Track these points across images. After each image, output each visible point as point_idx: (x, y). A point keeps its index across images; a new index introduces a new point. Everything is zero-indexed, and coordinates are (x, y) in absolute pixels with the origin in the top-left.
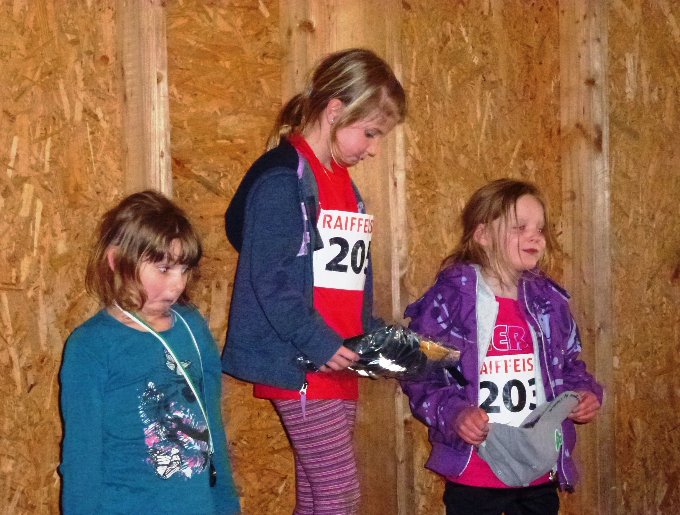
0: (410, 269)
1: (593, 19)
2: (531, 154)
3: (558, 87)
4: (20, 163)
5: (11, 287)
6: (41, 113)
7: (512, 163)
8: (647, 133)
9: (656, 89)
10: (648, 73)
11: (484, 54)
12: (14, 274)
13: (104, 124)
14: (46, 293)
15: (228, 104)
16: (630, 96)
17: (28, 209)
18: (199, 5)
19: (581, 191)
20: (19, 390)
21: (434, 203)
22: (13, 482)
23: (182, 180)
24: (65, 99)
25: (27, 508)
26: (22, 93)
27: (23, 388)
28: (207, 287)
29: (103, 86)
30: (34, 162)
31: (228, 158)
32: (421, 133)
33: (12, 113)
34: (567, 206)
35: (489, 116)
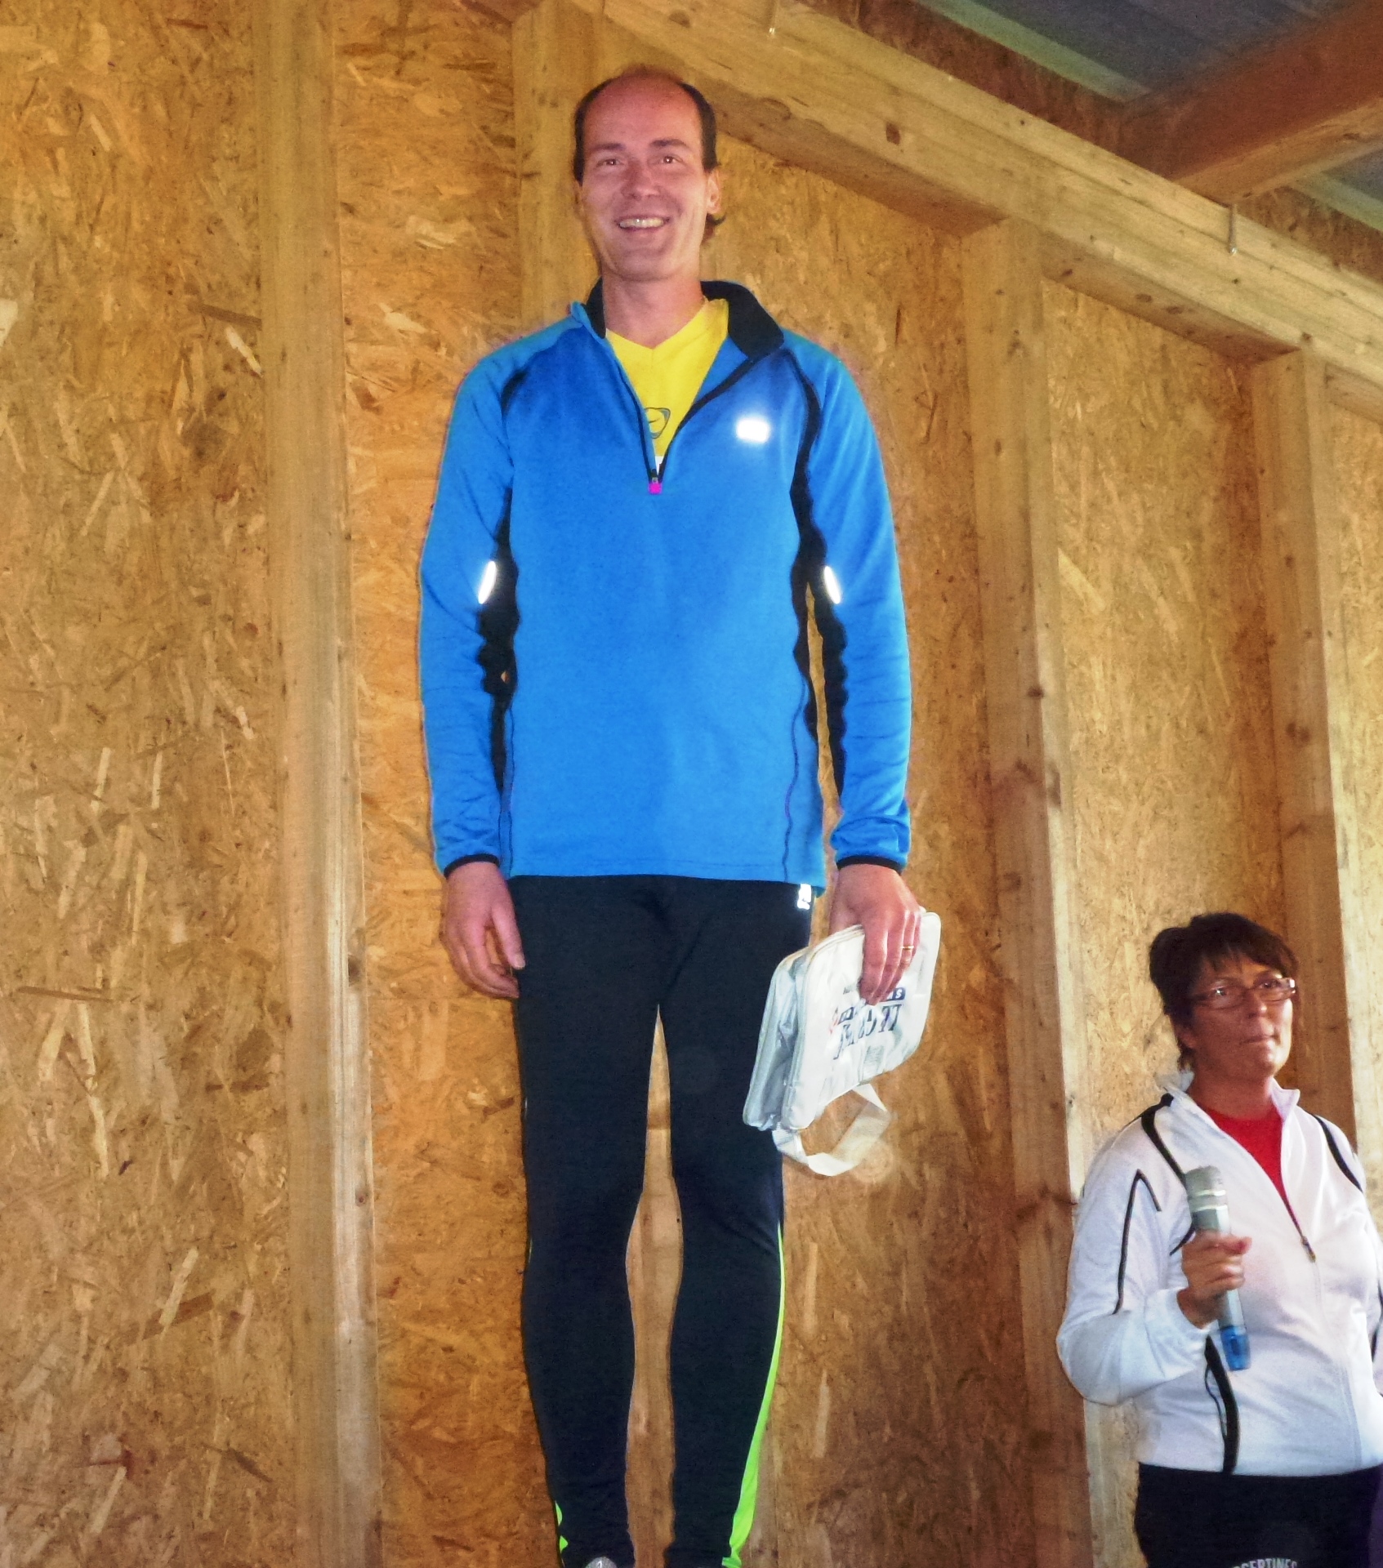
1: (1037, 592)
2: (942, 815)
3: (984, 705)
4: (113, 791)
6: (147, 712)
10: (1129, 690)
12: (99, 974)
13: (248, 733)
14: (151, 1007)
16: (1101, 727)
17: (124, 868)
19: (1029, 873)
20: (105, 1171)
22: (90, 1327)
23: (373, 830)
26: (117, 678)
27: (111, 1167)
28: (415, 1009)
29: (249, 673)
30: (134, 789)
33: (101, 710)
34: (1007, 901)
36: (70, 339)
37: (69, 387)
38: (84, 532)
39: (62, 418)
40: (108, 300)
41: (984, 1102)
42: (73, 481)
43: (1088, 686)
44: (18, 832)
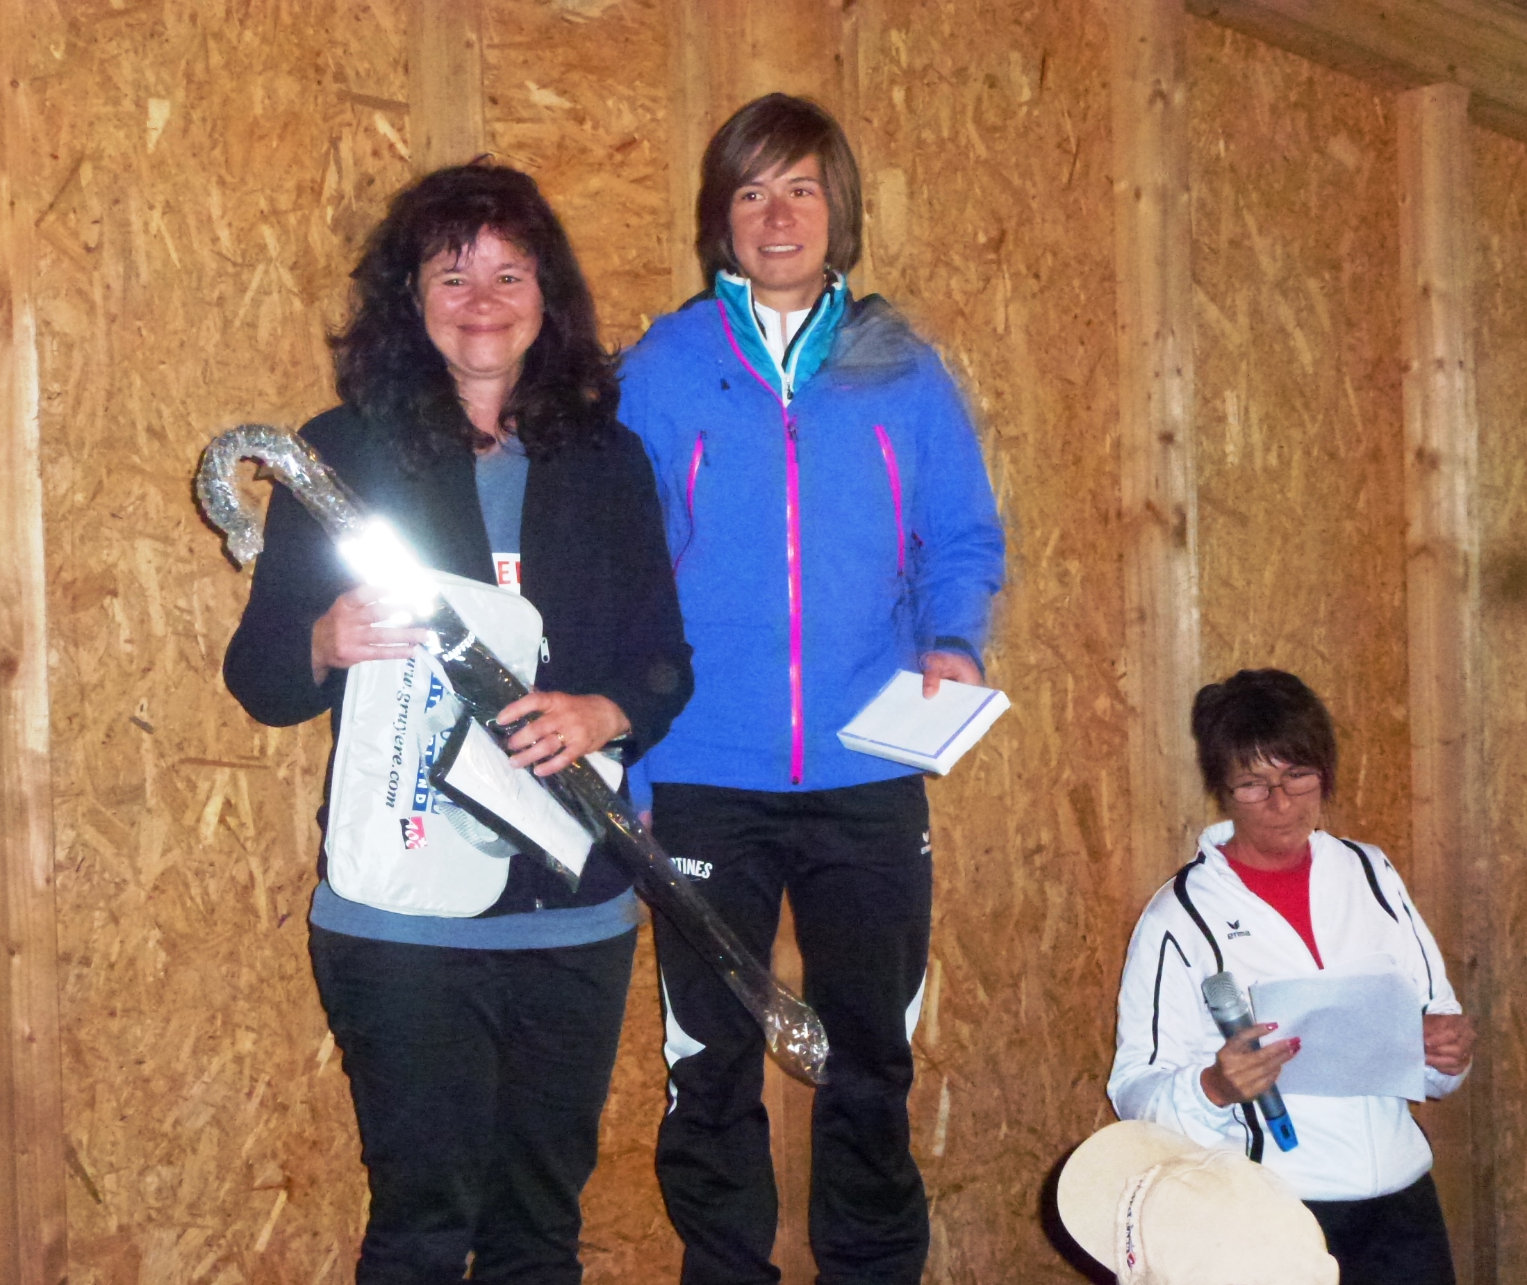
1: (1170, 340)
2: (1073, 551)
3: (1117, 444)
5: (252, 763)
7: (1044, 564)
8: (1261, 517)
9: (1275, 447)
10: (1262, 421)
11: (999, 394)
12: (257, 742)
14: (306, 772)
16: (1233, 459)
19: (1154, 608)
20: (264, 924)
22: (253, 1066)
25: (275, 1110)
27: (270, 920)
34: (1133, 632)
35: (1007, 491)
36: (222, 135)
37: (222, 182)
38: (237, 323)
39: (216, 212)
40: (258, 93)
41: (1106, 822)
42: (227, 274)
43: (1222, 419)
44: (177, 613)
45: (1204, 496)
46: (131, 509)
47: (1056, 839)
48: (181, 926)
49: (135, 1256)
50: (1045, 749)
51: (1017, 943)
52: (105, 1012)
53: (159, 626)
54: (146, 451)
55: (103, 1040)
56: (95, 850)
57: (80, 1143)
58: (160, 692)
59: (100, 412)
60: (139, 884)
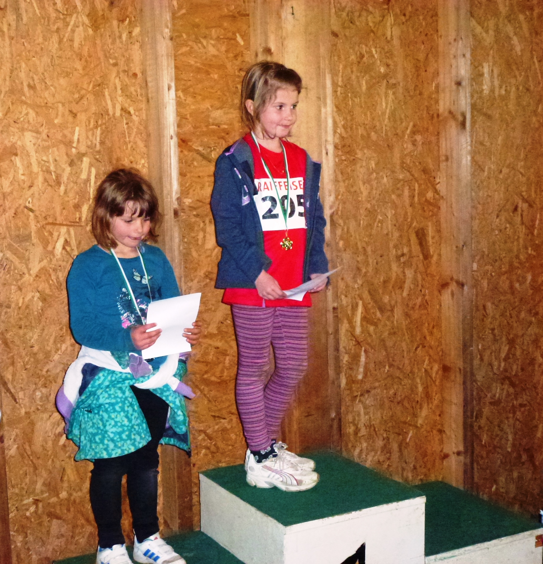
0: (338, 208)
1: (461, 42)
3: (437, 86)
4: (80, 144)
5: (76, 224)
6: (93, 112)
7: (406, 137)
8: (498, 116)
9: (504, 87)
10: (498, 76)
11: (388, 65)
12: (78, 216)
13: (134, 118)
15: (216, 102)
16: (486, 92)
17: (86, 174)
18: (197, 38)
19: (452, 155)
21: (355, 164)
23: (186, 153)
24: (109, 102)
26: (81, 98)
28: (204, 222)
29: (134, 93)
30: (89, 143)
31: (216, 138)
32: (345, 119)
33: (75, 111)
34: (443, 165)
35: (391, 107)
41: (431, 242)
42: (60, 18)
43: (482, 75)
44: (43, 162)
45: (474, 106)
46: (22, 119)
47: (410, 251)
48: (47, 291)
49: (32, 424)
50: (406, 213)
51: (393, 293)
52: (17, 327)
53: (35, 168)
54: (28, 95)
55: (16, 338)
56: (11, 261)
57: (8, 379)
58: (37, 195)
59: (8, 78)
60: (30, 275)
